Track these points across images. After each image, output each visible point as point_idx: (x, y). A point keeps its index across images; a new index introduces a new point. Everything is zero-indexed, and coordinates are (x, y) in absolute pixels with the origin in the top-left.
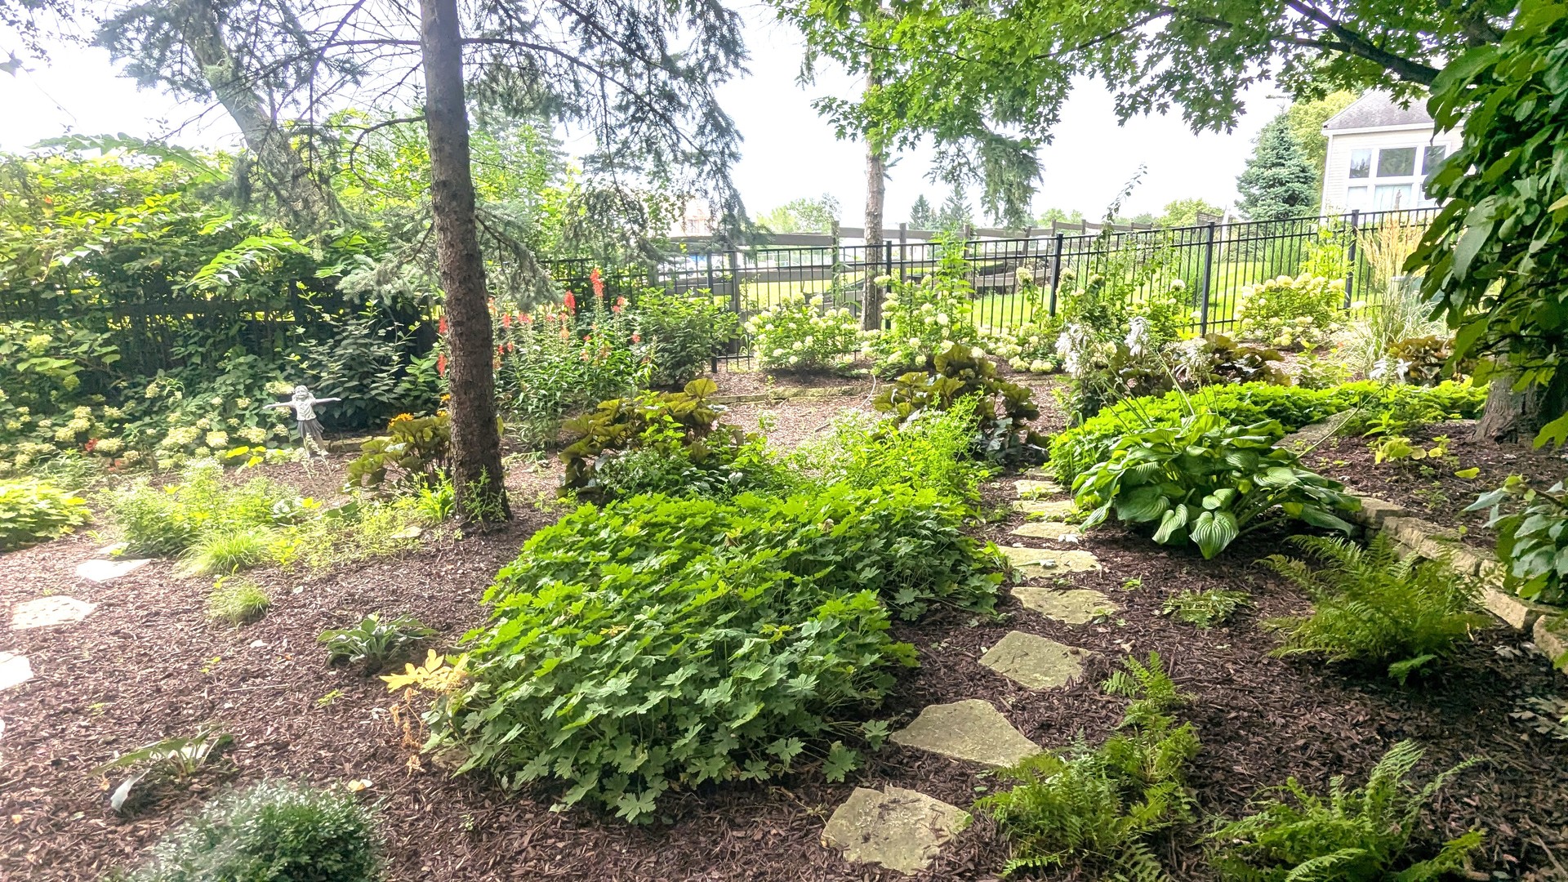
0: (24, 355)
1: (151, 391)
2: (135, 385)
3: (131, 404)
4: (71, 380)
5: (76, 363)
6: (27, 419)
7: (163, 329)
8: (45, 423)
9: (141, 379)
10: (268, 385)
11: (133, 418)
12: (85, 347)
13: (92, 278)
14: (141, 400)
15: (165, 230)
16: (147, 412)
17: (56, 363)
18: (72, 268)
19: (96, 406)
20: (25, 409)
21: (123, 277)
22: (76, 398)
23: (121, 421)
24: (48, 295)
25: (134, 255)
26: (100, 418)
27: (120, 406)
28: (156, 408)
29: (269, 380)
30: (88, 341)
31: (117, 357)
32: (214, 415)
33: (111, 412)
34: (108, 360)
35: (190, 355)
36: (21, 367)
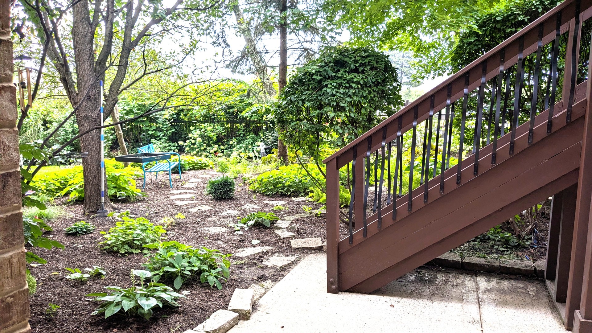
0: (206, 131)
1: (231, 143)
2: (228, 141)
3: (226, 146)
4: (215, 138)
5: (217, 134)
6: (205, 147)
7: (236, 127)
8: (208, 148)
9: (230, 139)
10: (256, 143)
11: (226, 149)
12: (219, 131)
13: (223, 113)
14: (229, 145)
15: (239, 101)
16: (230, 148)
17: (212, 134)
18: (219, 110)
19: (219, 145)
20: (205, 145)
21: (229, 113)
22: (215, 143)
23: (223, 149)
24: (213, 117)
25: (233, 107)
26: (220, 148)
27: (224, 146)
28: (231, 147)
29: (257, 141)
30: (219, 128)
31: (225, 134)
32: (243, 149)
33: (222, 147)
34: (223, 134)
35: (241, 134)
36: (205, 134)
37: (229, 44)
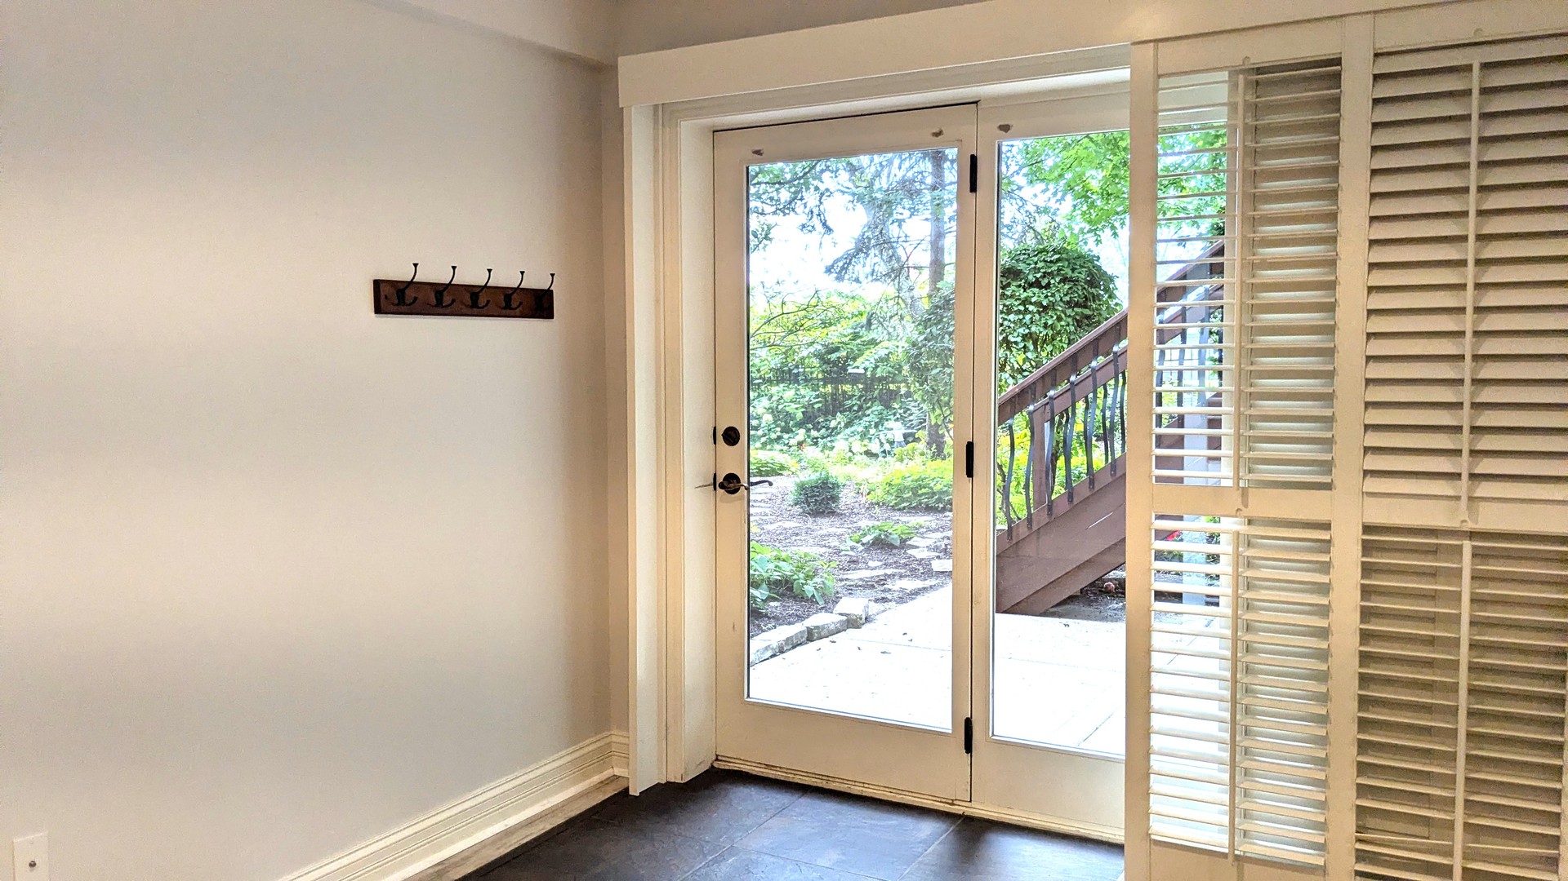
0: (782, 401)
1: (833, 424)
2: (826, 420)
3: (823, 430)
4: (799, 416)
5: (802, 407)
6: (779, 434)
7: (844, 392)
8: (786, 436)
9: (830, 417)
10: (886, 423)
11: (823, 438)
12: (807, 399)
13: (816, 362)
14: (828, 429)
15: (850, 337)
16: (830, 435)
17: (794, 406)
18: (808, 357)
19: (808, 430)
20: (778, 429)
21: (828, 362)
22: (800, 425)
23: (817, 438)
24: (795, 371)
25: (837, 349)
26: (809, 437)
27: (818, 430)
28: (833, 432)
29: (887, 420)
30: (808, 394)
31: (820, 405)
32: (858, 437)
33: (814, 433)
34: (816, 406)
35: (853, 405)
36: (780, 407)
37: (831, 227)
